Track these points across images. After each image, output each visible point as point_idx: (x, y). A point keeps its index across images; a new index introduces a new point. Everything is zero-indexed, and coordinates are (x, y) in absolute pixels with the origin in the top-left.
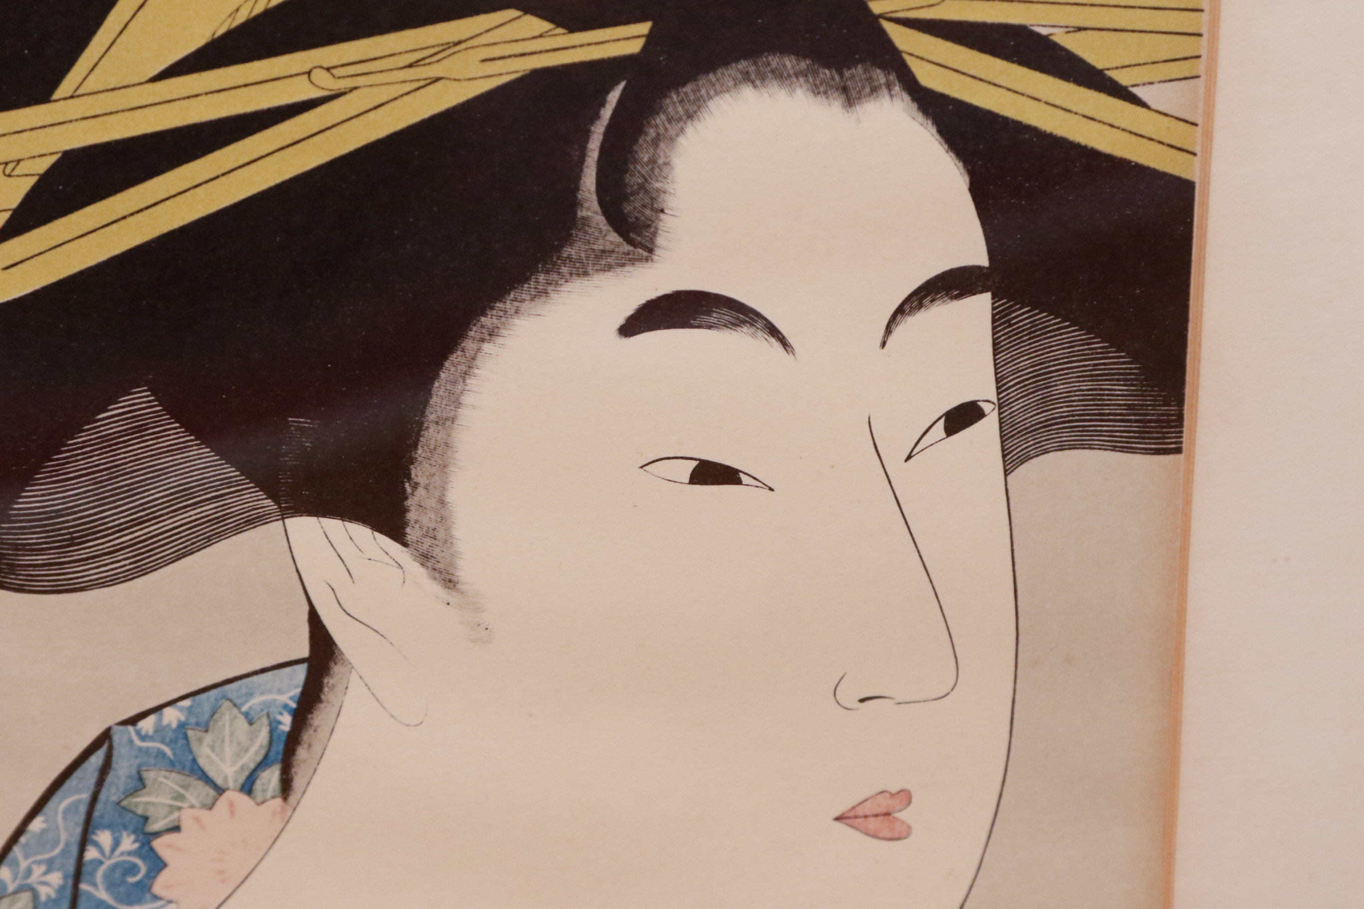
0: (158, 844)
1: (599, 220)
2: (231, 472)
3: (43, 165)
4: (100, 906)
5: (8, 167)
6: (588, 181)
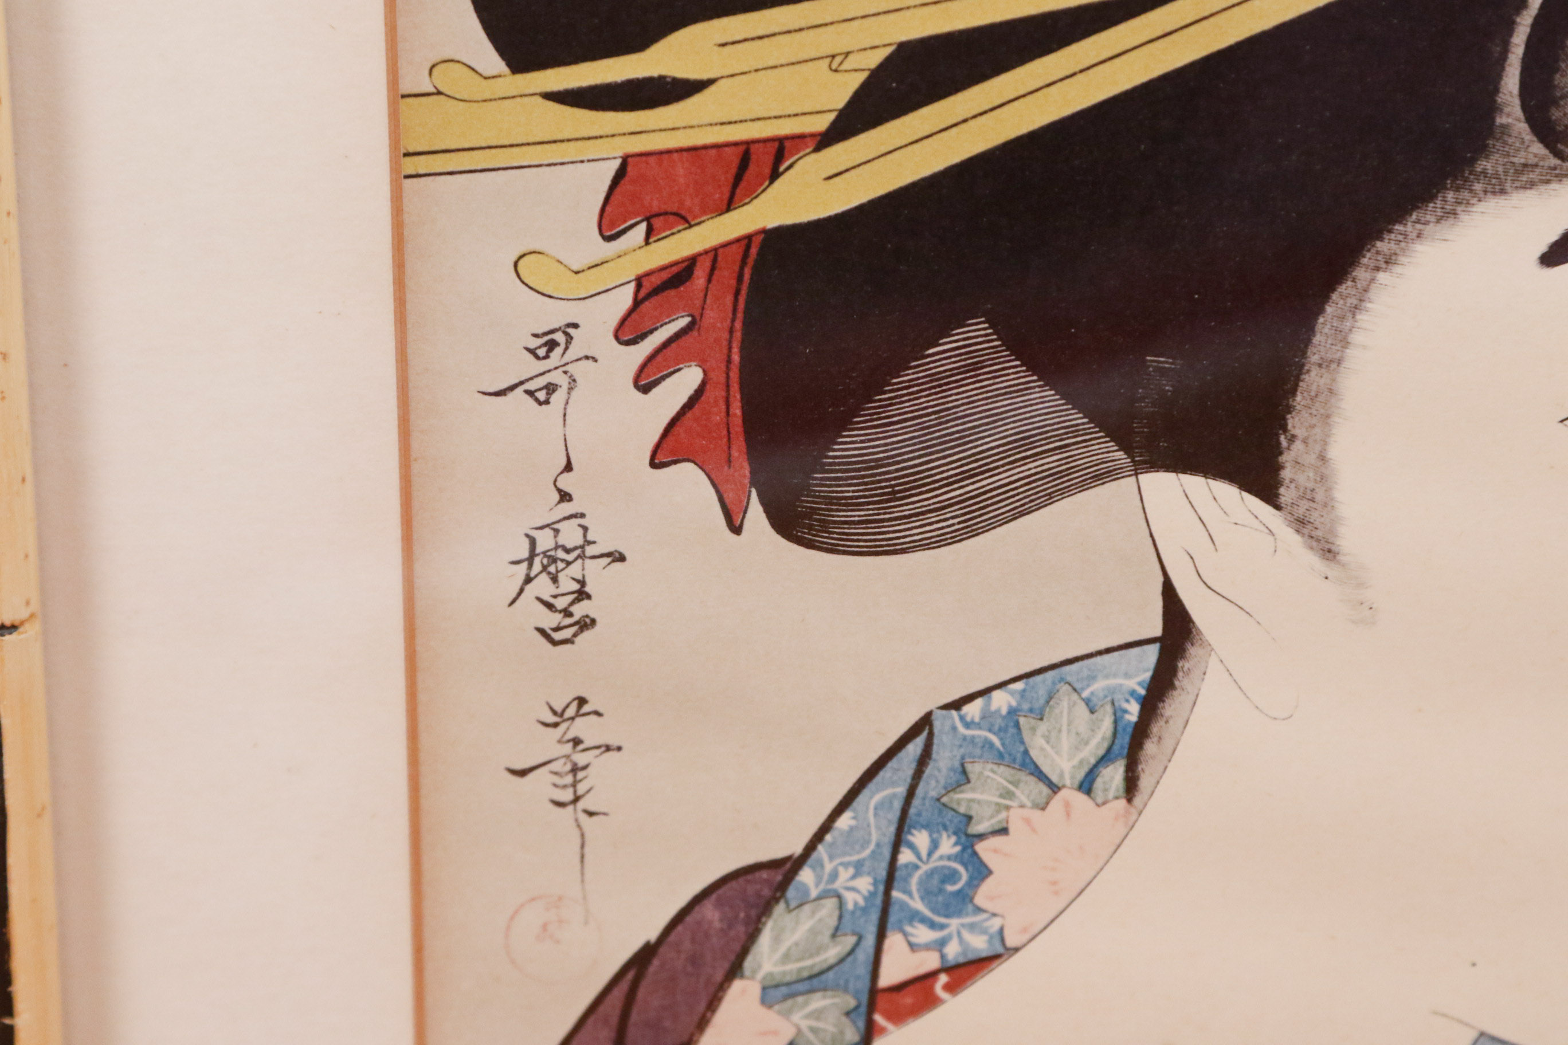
0: (982, 848)
1: (1522, 128)
2: (1078, 418)
3: (874, 59)
4: (915, 917)
5: (835, 61)
6: (1511, 81)
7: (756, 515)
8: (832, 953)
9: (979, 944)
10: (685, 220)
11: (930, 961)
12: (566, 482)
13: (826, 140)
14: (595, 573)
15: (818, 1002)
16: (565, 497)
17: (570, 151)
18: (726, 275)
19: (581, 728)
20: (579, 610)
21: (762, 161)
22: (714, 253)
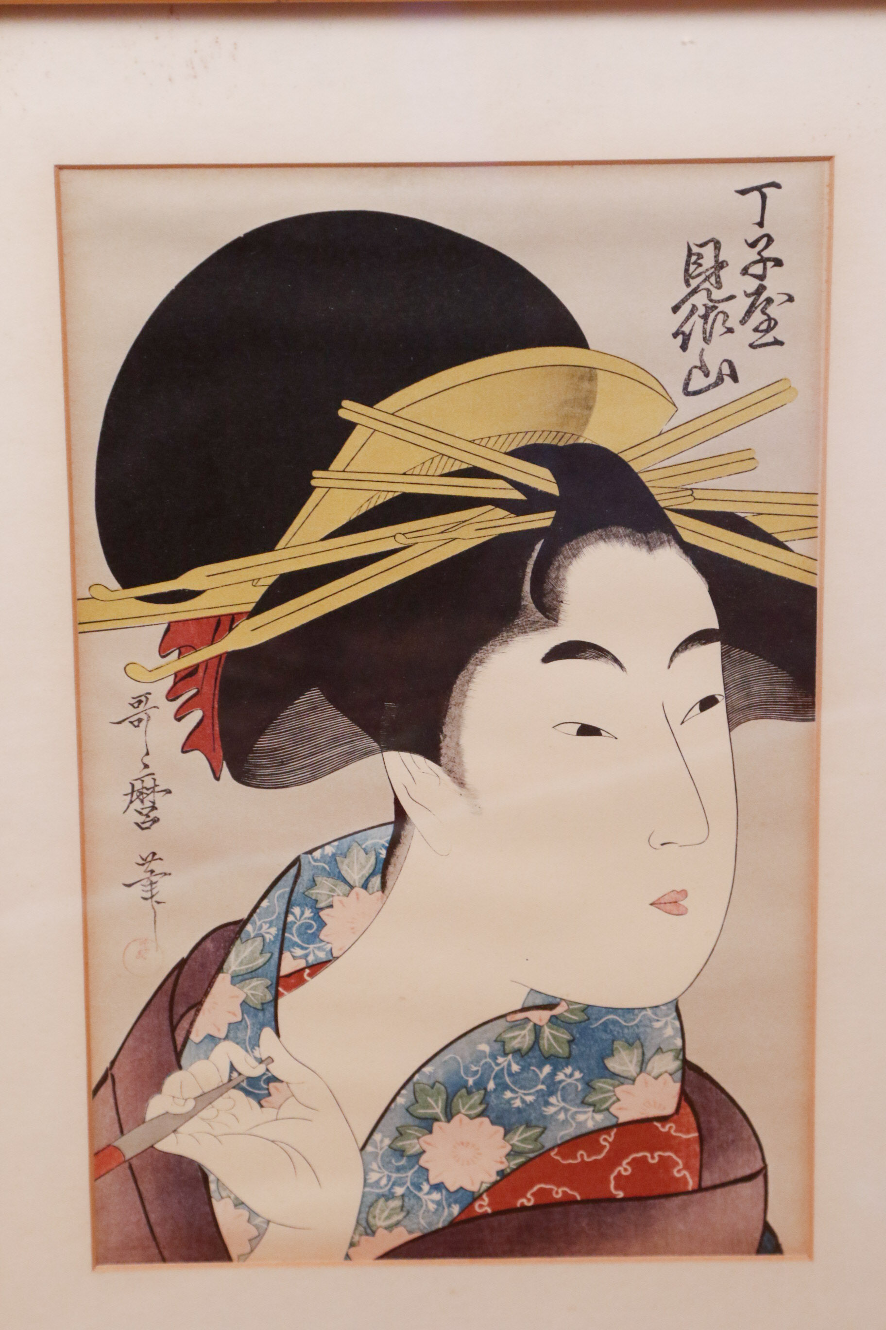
0: (322, 914)
1: (532, 606)
2: (358, 729)
4: (295, 944)
5: (254, 582)
6: (527, 587)
7: (226, 772)
8: (261, 961)
9: (322, 956)
10: (194, 648)
11: (302, 964)
12: (147, 760)
13: (251, 614)
14: (160, 799)
15: (255, 982)
16: (146, 766)
17: (147, 621)
18: (212, 671)
19: (155, 865)
20: (153, 815)
21: (226, 623)
22: (207, 662)
